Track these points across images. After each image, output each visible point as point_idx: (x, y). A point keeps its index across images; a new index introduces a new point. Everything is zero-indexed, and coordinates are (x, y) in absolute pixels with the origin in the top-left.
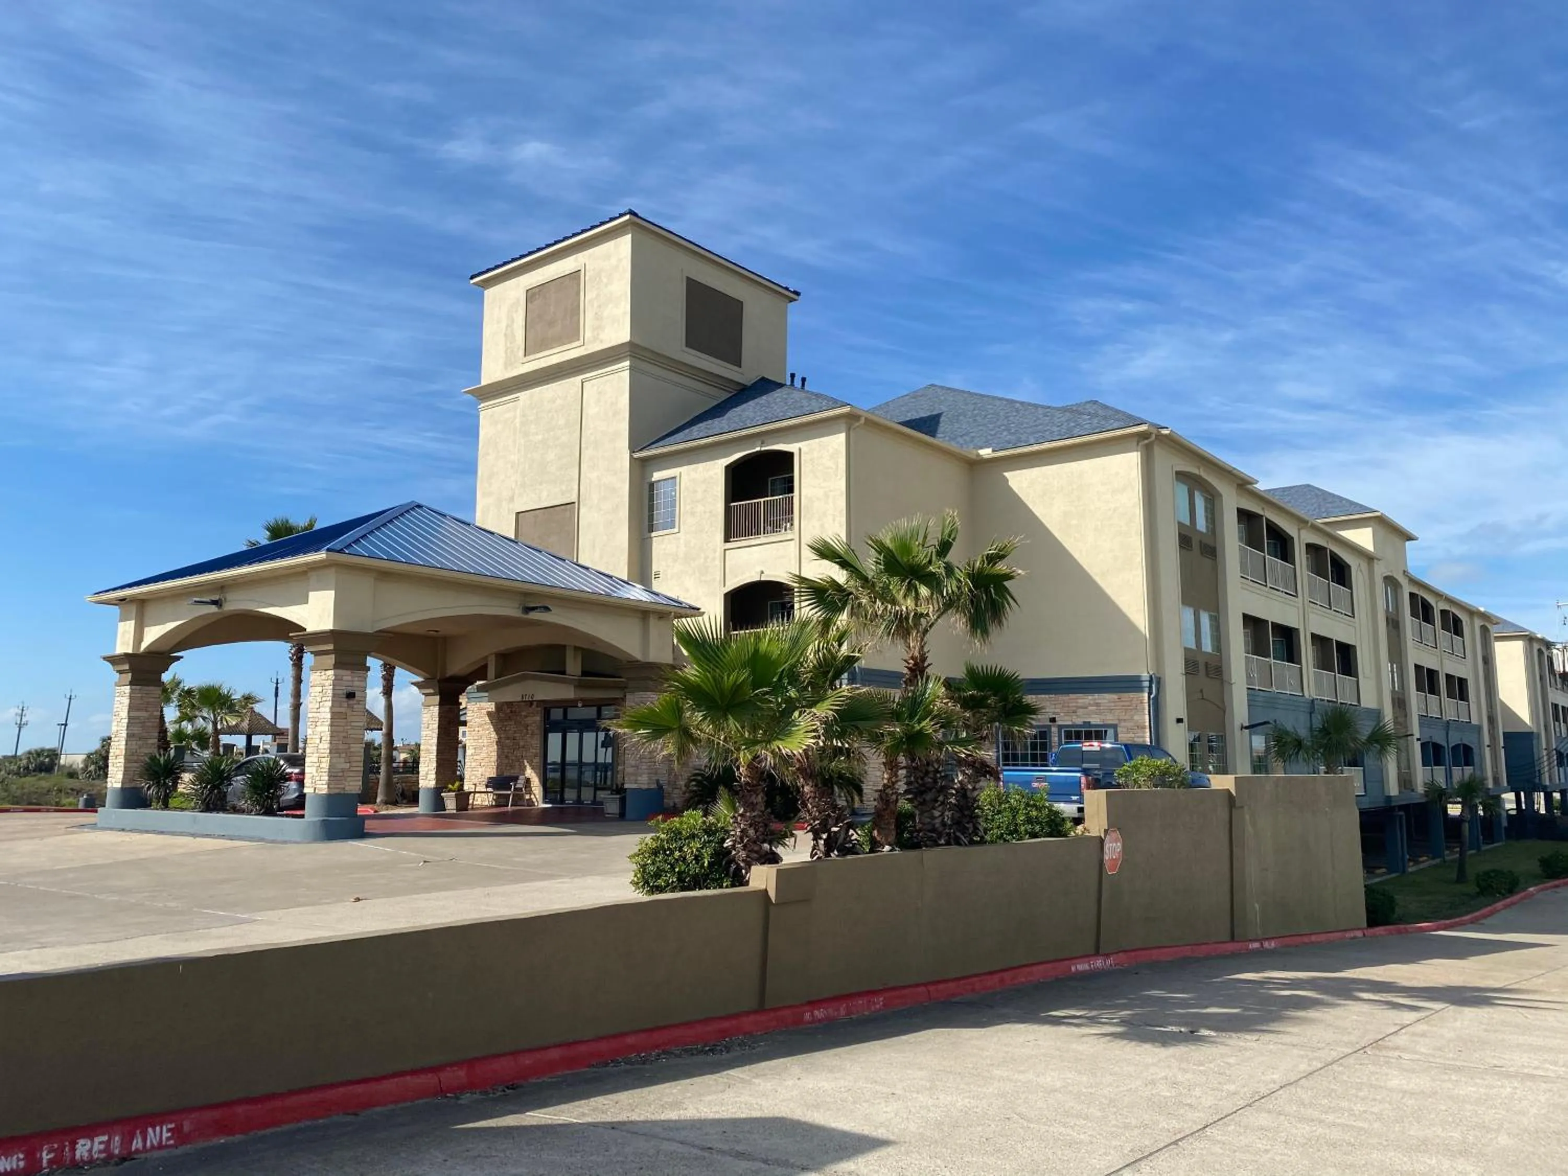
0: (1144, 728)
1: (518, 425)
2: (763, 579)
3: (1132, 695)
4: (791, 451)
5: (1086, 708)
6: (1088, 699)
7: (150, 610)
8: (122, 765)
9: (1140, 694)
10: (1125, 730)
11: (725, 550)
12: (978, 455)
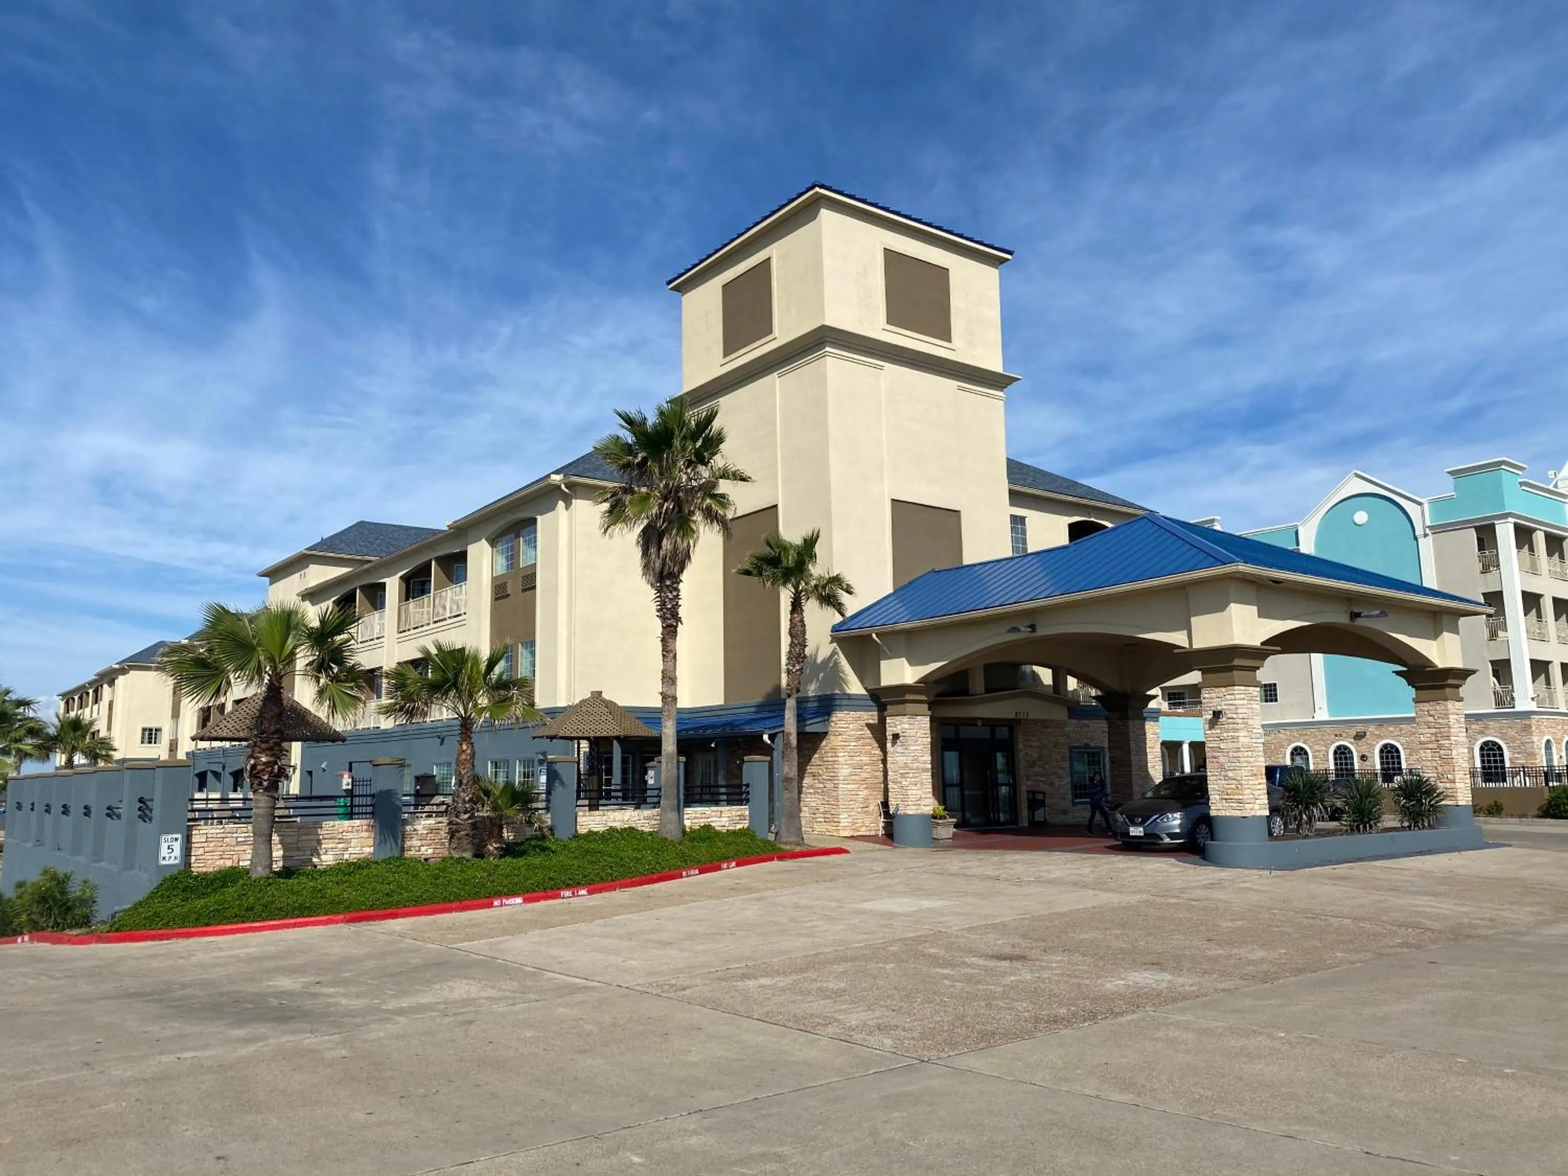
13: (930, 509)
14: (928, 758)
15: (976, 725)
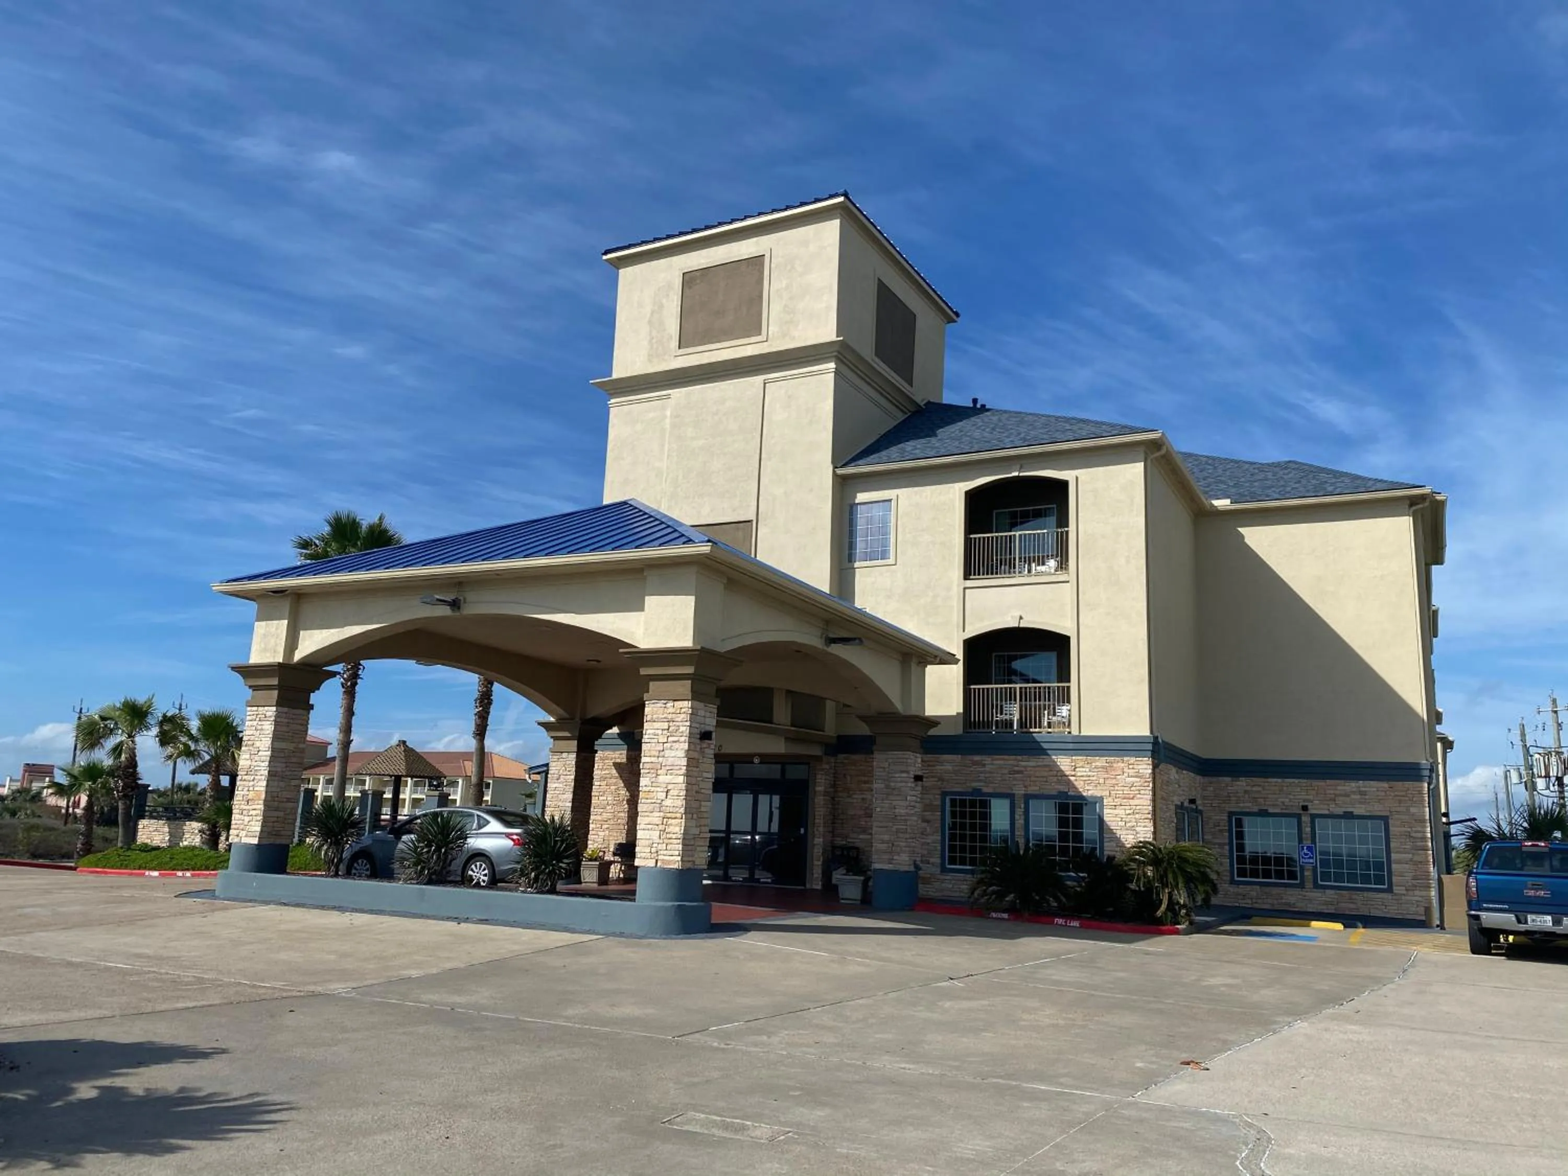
0: (1424, 821)
1: (668, 426)
2: (1022, 625)
3: (1408, 784)
4: (1066, 478)
5: (1348, 796)
6: (1352, 786)
7: (307, 609)
8: (260, 812)
9: (1417, 784)
10: (1398, 823)
11: (965, 589)
12: (1212, 505)
13: (711, 527)
14: (570, 796)
15: (753, 763)
